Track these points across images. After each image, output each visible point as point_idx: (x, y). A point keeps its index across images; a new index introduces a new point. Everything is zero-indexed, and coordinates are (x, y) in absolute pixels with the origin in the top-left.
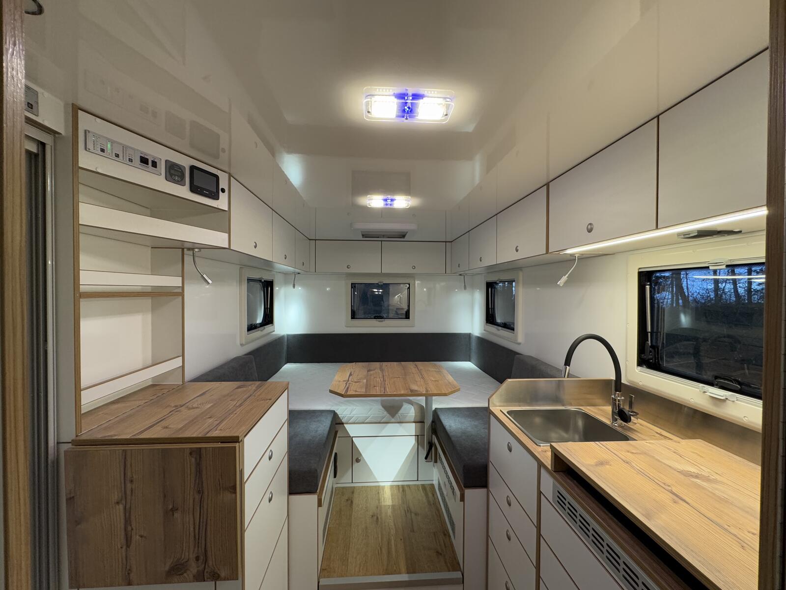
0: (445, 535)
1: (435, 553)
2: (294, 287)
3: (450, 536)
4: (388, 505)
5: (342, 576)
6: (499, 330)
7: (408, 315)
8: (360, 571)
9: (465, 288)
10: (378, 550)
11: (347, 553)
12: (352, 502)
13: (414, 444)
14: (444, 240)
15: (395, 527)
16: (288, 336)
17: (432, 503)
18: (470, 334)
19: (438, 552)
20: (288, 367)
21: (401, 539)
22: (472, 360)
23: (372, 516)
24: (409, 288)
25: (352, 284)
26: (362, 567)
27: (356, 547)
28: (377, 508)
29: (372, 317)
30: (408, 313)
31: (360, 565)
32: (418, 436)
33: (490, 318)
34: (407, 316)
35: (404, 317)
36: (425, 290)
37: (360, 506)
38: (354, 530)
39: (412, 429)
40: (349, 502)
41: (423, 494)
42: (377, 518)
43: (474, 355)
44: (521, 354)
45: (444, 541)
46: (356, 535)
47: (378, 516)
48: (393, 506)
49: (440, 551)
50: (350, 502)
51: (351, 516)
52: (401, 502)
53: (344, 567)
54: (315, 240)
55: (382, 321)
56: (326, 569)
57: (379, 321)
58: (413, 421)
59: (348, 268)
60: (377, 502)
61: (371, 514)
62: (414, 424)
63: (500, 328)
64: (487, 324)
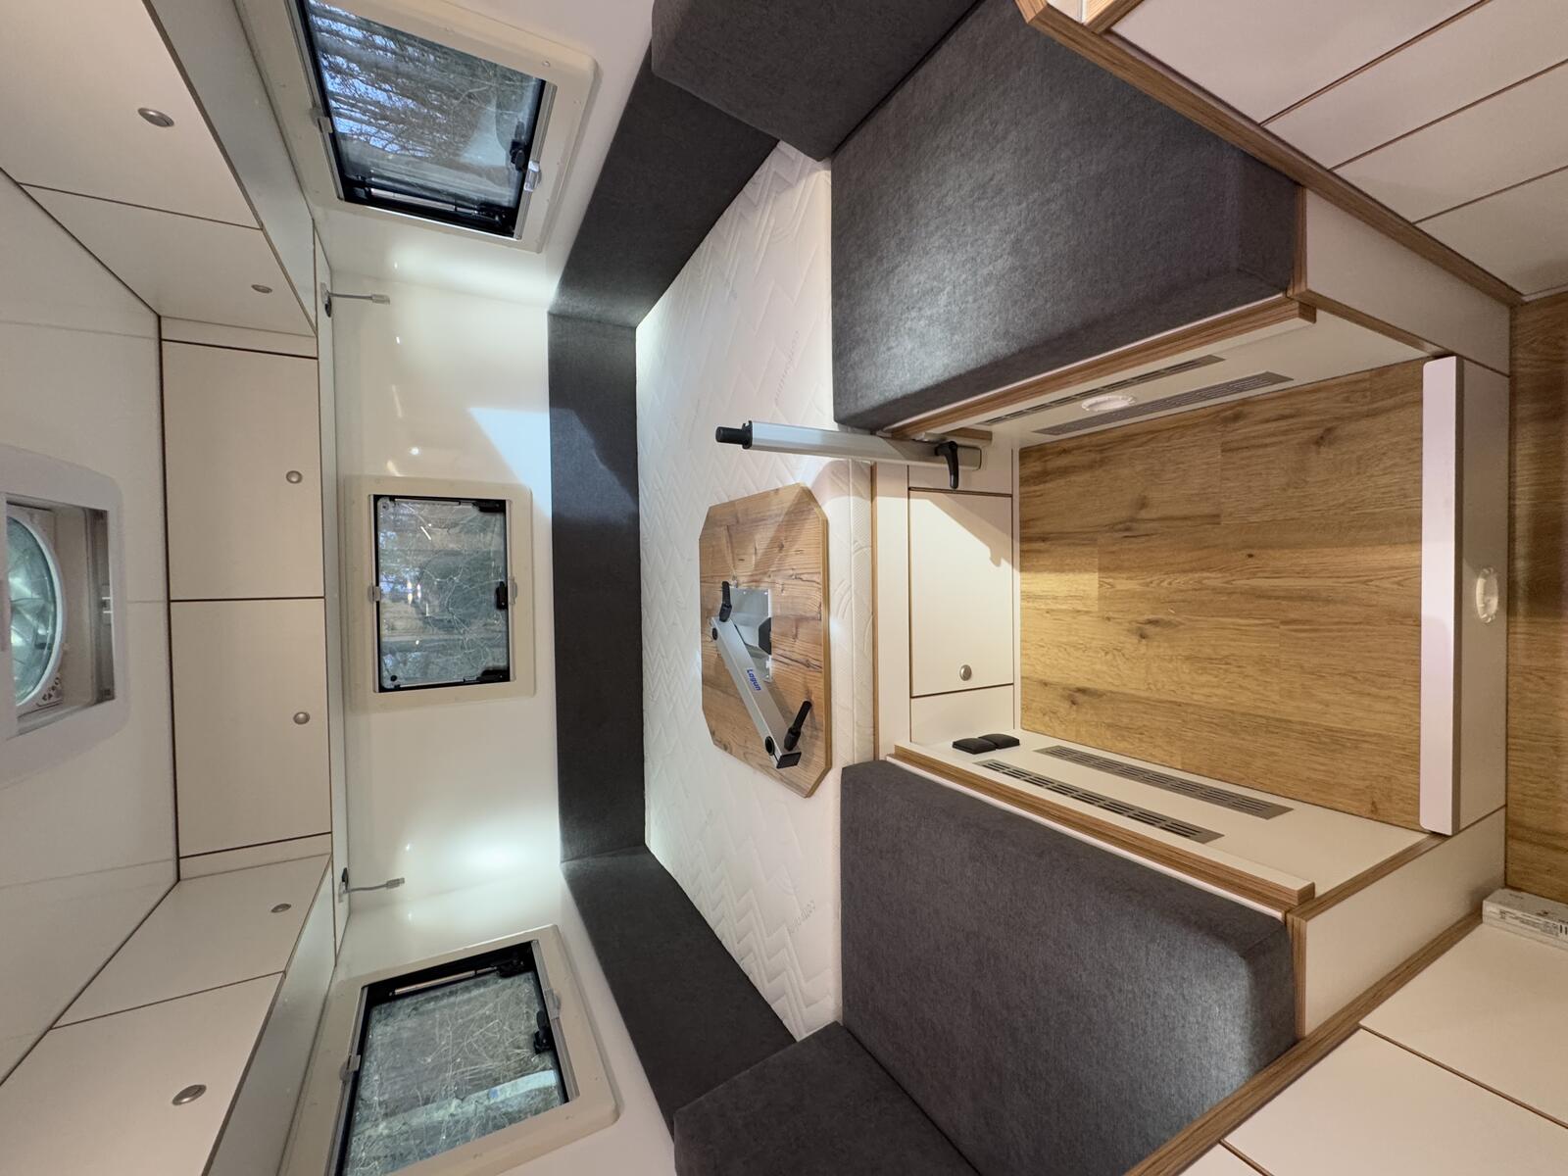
0: (1237, 417)
1: (1323, 449)
2: (396, 883)
3: (1245, 402)
4: (1101, 586)
5: (1415, 757)
6: (539, 175)
7: (488, 505)
8: (1389, 697)
9: (383, 300)
10: (1296, 631)
11: (1299, 727)
12: (1082, 691)
13: (932, 501)
14: (153, 345)
15: (1193, 570)
16: (566, 858)
17: (1098, 457)
18: (550, 314)
19: (1319, 442)
20: (656, 841)
21: (1250, 556)
22: (631, 320)
23: (1143, 636)
24: (392, 498)
25: (382, 689)
26: (1374, 690)
27: (1276, 698)
28: (1109, 619)
29: (500, 614)
30: (483, 505)
31: (1362, 694)
32: (909, 489)
33: (499, 220)
34: (494, 507)
35: (495, 519)
36: (415, 451)
37: (1098, 667)
38: (1195, 697)
39: (891, 506)
40: (1080, 698)
41: (1062, 482)
42: (1150, 622)
43: (619, 312)
44: (650, 47)
45: (1267, 421)
46: (1219, 691)
47: (1142, 618)
48: (1102, 569)
49: (1317, 432)
50: (1077, 695)
51: (1135, 700)
52: (1087, 549)
53: (1365, 745)
54: (178, 858)
55: (515, 587)
56: (1373, 803)
57: (515, 595)
58: (869, 502)
59: (307, 719)
60: (1086, 618)
61: (1135, 639)
62: (879, 500)
63: (532, 166)
64: (516, 231)
